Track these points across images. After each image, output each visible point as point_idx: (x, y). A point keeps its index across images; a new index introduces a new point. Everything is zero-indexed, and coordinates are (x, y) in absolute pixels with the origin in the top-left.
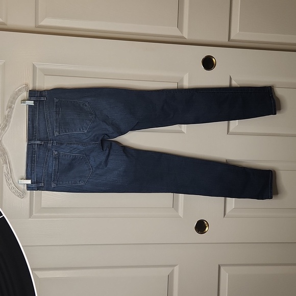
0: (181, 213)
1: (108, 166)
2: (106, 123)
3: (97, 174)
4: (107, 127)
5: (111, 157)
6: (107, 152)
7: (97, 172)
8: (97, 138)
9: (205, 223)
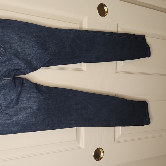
0: (82, 144)
1: (19, 105)
2: (18, 58)
3: (7, 114)
4: (19, 62)
5: (22, 95)
6: (20, 89)
7: (8, 112)
8: (9, 73)
9: (101, 150)
